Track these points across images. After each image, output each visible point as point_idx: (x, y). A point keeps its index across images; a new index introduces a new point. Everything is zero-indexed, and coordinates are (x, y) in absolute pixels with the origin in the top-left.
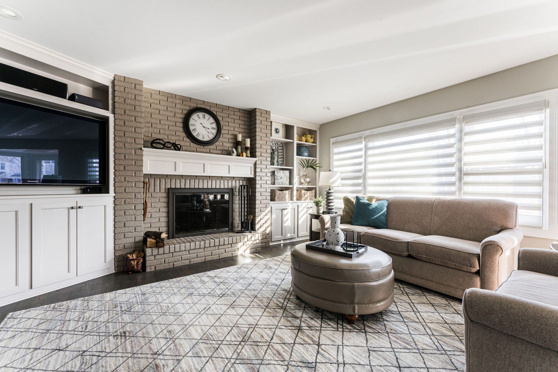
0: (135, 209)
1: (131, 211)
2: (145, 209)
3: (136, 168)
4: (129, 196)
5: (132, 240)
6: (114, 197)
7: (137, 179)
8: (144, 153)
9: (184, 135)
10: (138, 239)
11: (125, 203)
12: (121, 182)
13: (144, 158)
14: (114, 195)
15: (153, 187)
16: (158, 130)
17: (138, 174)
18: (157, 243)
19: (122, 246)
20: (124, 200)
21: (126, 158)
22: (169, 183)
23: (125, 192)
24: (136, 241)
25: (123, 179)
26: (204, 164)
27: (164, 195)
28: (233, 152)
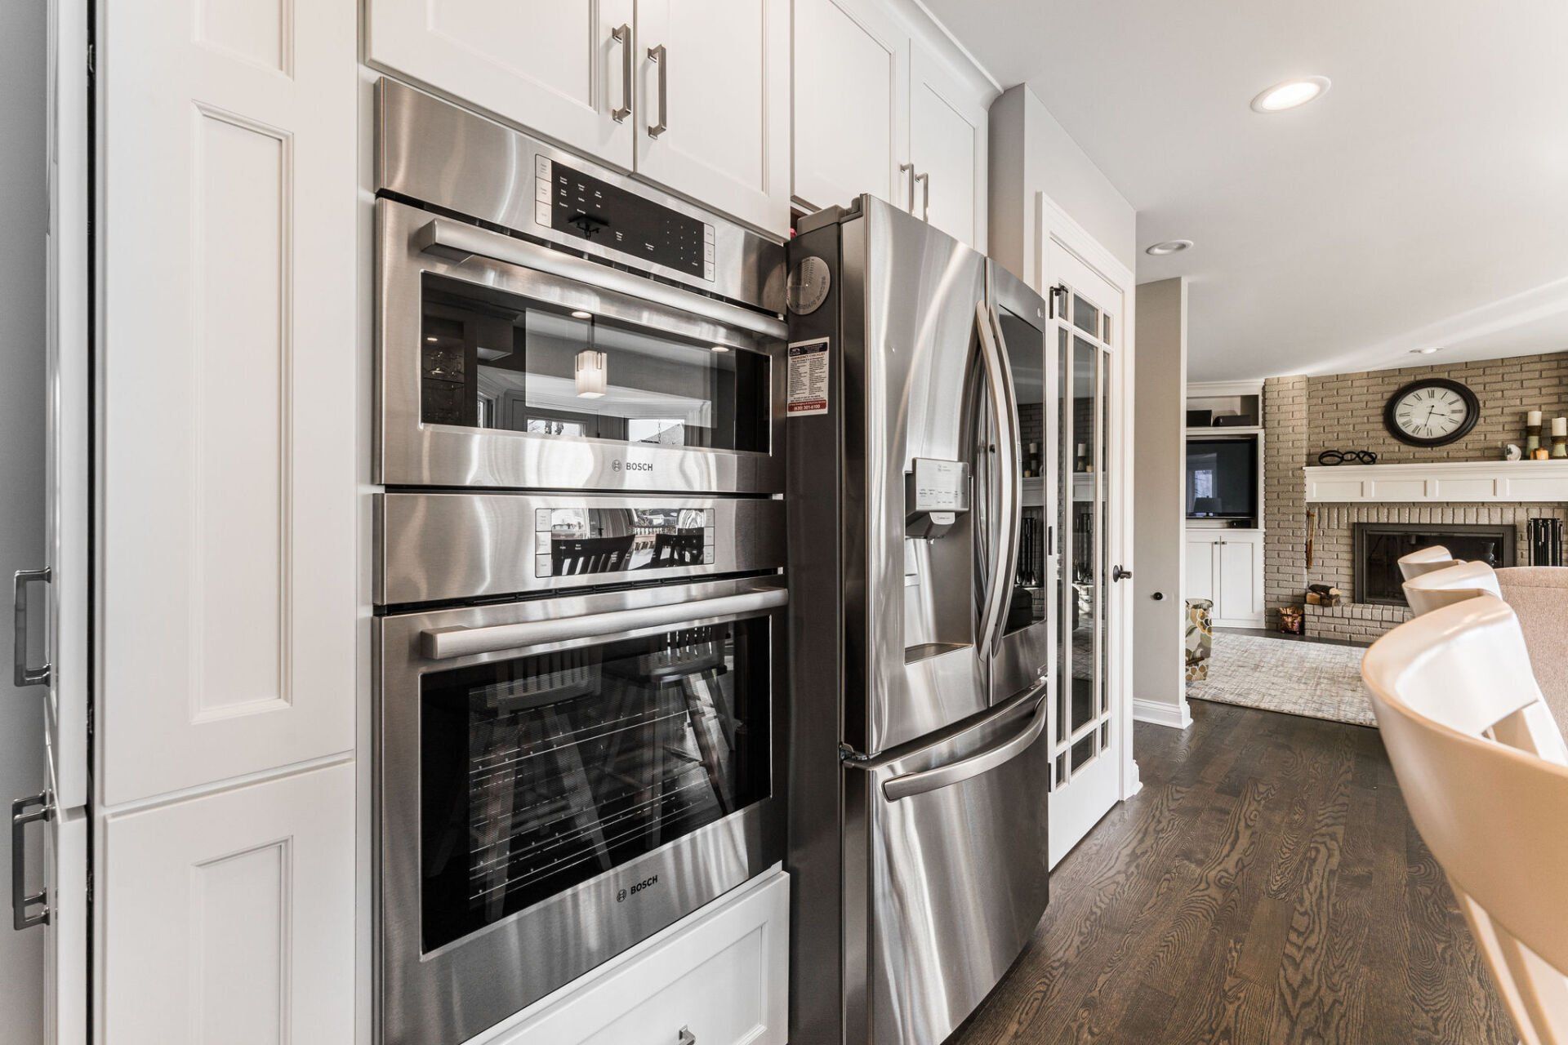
0: (1293, 550)
1: (1286, 553)
2: (1308, 552)
3: (1295, 495)
4: (1284, 532)
5: (1290, 592)
6: (1265, 533)
7: (1297, 510)
8: (1306, 473)
10: (1297, 592)
11: (1279, 542)
12: (1274, 514)
13: (1307, 481)
14: (1264, 530)
15: (1326, 521)
16: (1335, 434)
17: (1297, 503)
18: (1322, 598)
19: (1275, 597)
20: (1277, 537)
21: (1281, 483)
22: (1356, 515)
23: (1279, 527)
24: (1295, 594)
25: (1276, 511)
26: (1426, 482)
27: (1347, 533)
28: (1509, 453)
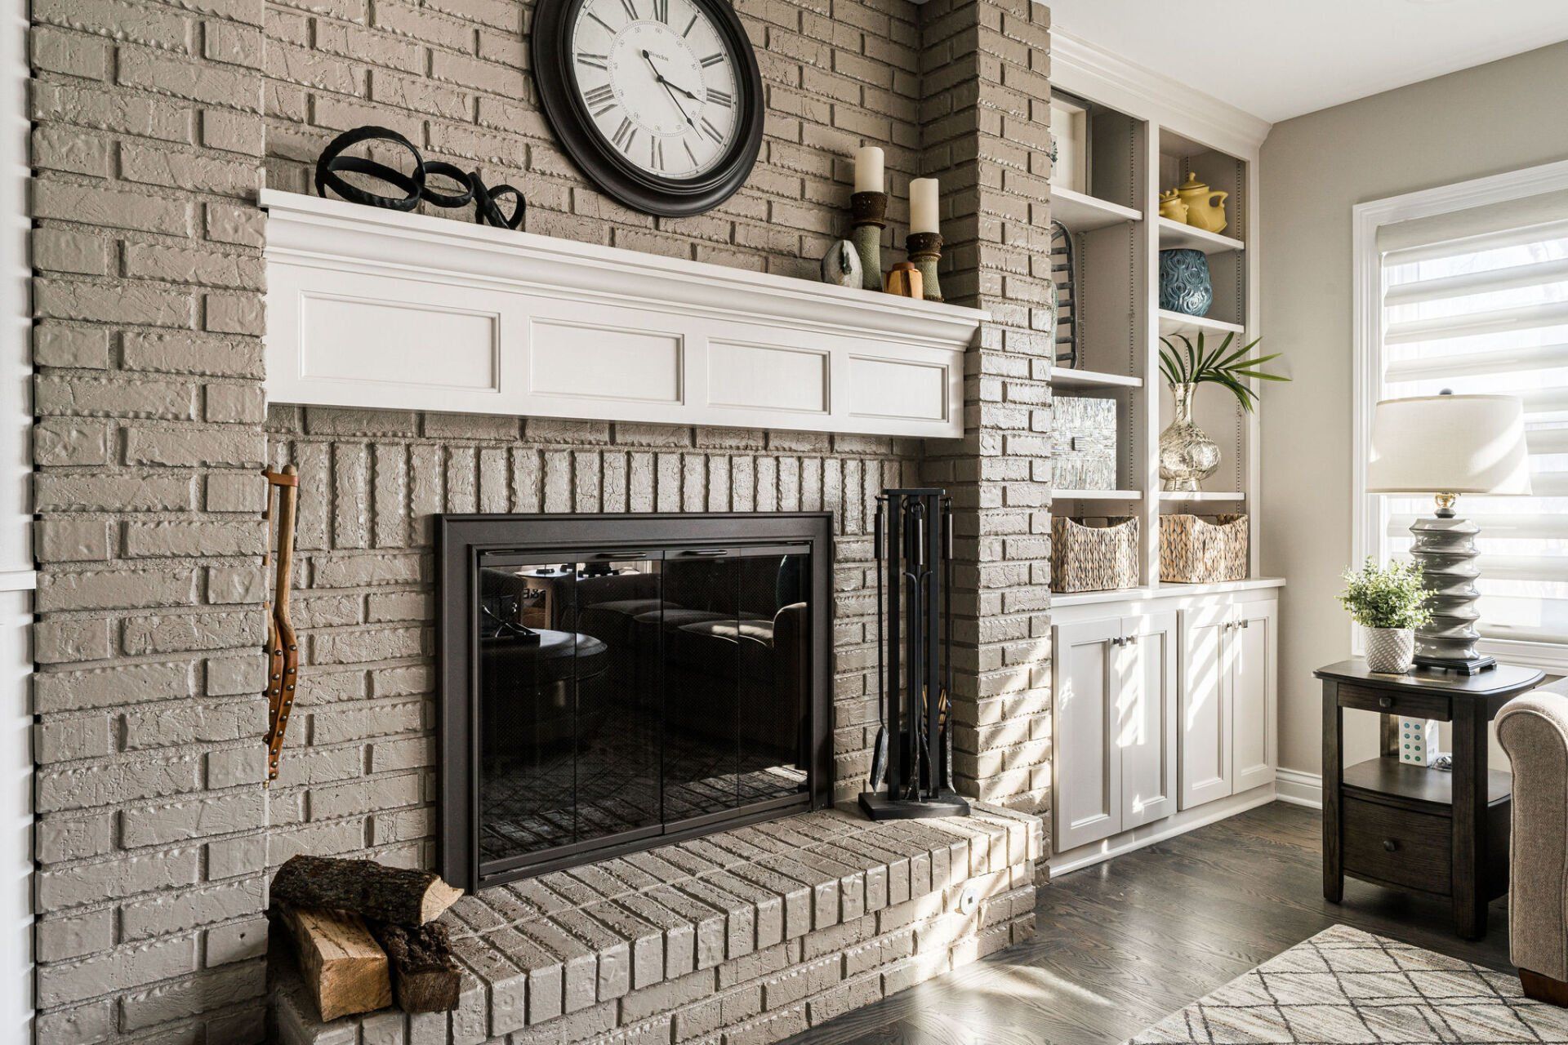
0: (203, 692)
1: (169, 714)
2: (280, 692)
3: (211, 354)
4: (153, 585)
5: (182, 955)
6: (33, 596)
7: (221, 446)
8: (272, 231)
9: (533, 124)
10: (226, 942)
11: (122, 651)
12: (91, 470)
13: (276, 276)
14: (30, 580)
16: (360, 73)
17: (225, 403)
18: (395, 972)
19: (98, 1016)
20: (111, 620)
21: (133, 268)
22: (438, 482)
23: (122, 552)
24: (212, 960)
25: (103, 444)
26: (679, 343)
27: (406, 568)
28: (844, 267)
